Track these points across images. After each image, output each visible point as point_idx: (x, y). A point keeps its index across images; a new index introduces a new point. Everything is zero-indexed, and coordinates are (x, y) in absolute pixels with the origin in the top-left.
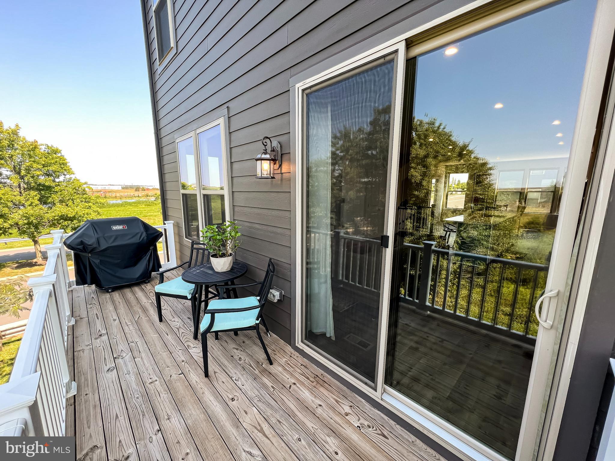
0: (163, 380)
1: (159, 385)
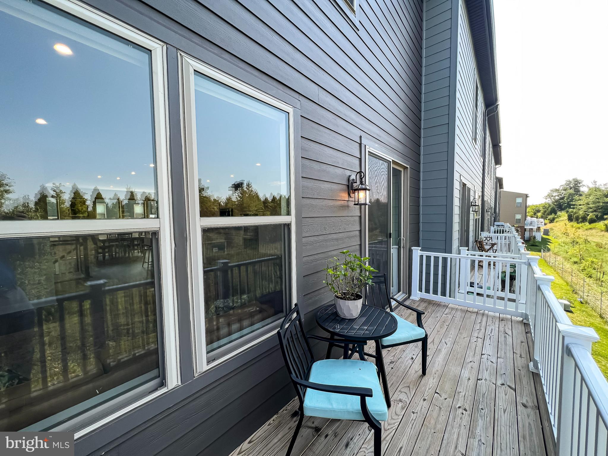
0: (454, 402)
1: (460, 402)
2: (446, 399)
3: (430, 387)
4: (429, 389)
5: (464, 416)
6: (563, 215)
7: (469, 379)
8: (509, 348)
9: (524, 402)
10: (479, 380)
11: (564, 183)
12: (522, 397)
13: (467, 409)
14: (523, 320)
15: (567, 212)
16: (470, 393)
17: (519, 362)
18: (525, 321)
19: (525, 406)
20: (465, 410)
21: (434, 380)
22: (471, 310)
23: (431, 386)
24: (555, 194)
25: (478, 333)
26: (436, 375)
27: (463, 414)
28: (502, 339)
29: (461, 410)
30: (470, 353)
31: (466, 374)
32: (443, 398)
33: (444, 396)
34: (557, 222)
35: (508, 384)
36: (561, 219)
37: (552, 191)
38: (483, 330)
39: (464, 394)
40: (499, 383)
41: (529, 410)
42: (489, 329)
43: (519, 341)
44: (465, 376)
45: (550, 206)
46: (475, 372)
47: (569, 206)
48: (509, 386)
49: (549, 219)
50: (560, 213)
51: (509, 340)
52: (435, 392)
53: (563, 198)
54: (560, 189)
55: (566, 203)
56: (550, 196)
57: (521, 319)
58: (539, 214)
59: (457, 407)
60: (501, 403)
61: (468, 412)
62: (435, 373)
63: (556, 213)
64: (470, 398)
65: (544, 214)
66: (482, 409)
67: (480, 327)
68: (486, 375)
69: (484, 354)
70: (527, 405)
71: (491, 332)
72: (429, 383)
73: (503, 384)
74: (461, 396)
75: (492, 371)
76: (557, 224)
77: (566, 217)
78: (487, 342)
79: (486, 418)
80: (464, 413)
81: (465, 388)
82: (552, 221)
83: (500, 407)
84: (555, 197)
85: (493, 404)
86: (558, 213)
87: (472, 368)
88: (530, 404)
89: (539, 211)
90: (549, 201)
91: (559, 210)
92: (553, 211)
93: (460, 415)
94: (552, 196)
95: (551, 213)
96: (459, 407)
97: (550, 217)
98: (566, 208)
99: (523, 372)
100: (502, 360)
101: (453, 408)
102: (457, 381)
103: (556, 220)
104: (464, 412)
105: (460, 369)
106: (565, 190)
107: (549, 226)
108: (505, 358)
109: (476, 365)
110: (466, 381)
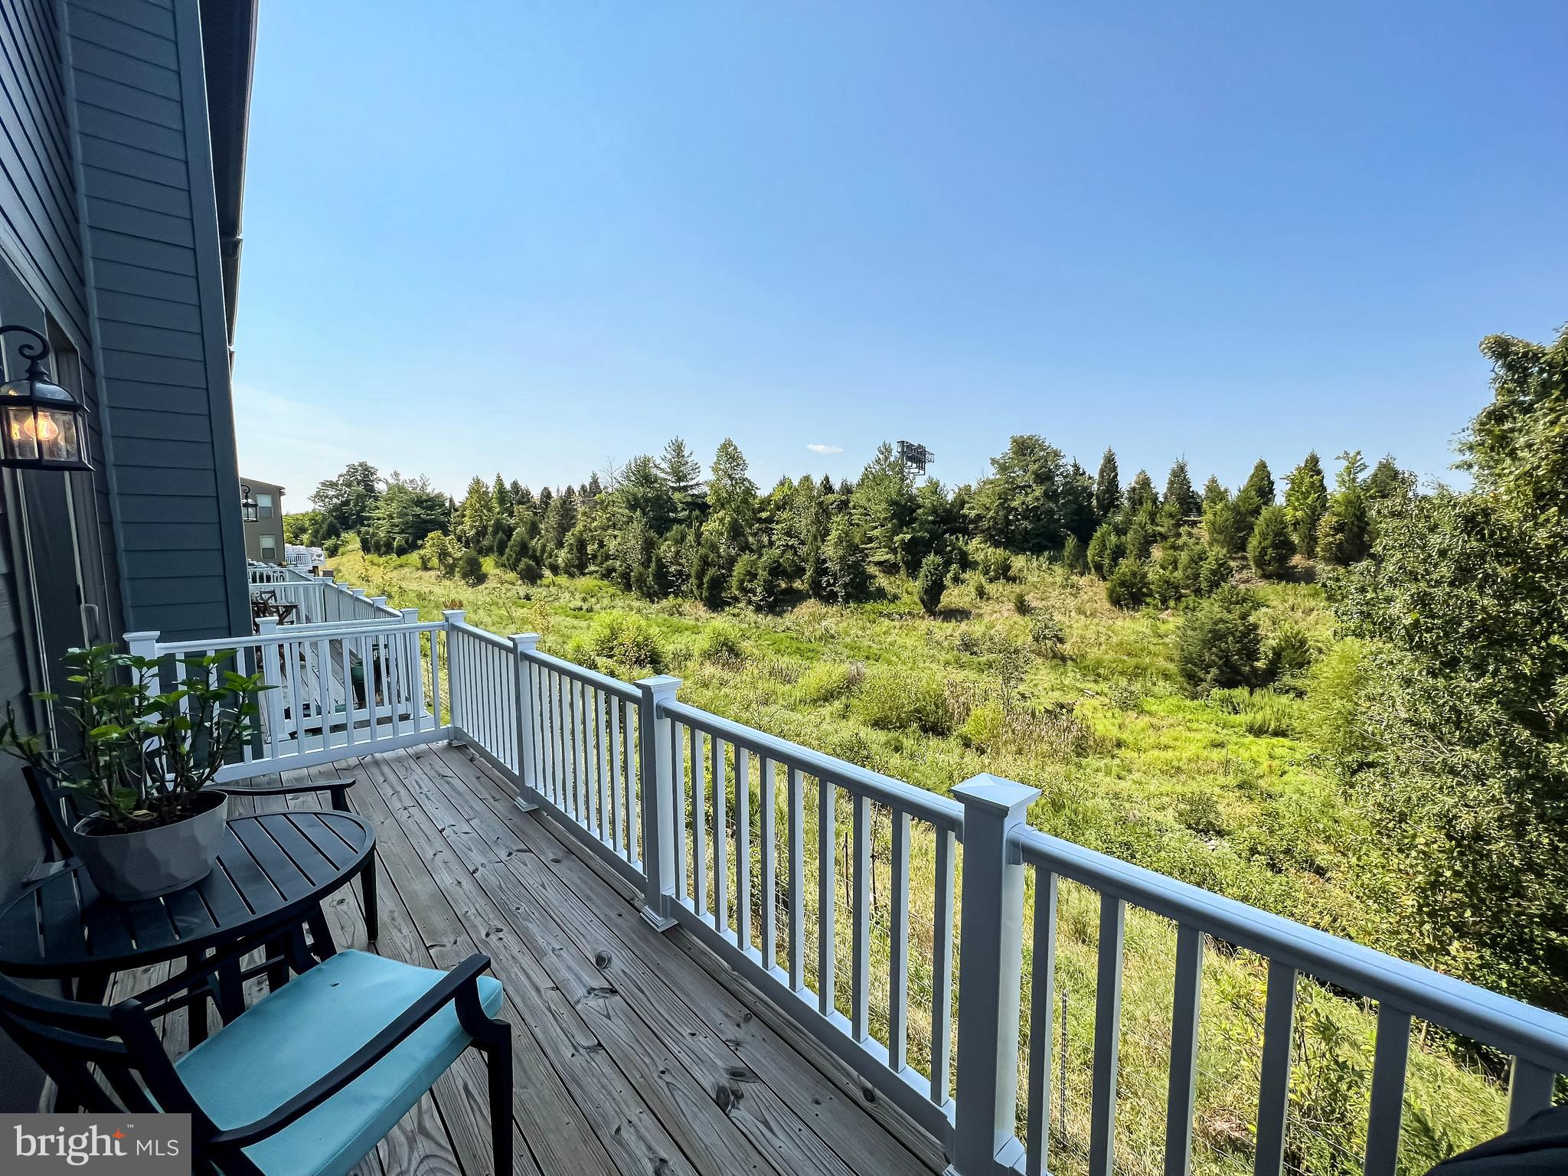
1: (480, 927)
2: (455, 943)
3: (409, 949)
4: (411, 953)
5: (505, 940)
6: (352, 540)
7: (459, 883)
8: (469, 797)
9: (552, 856)
10: (474, 872)
11: (344, 471)
12: (543, 853)
13: (500, 927)
14: (450, 744)
15: (359, 533)
16: (481, 901)
17: (502, 810)
18: (455, 743)
19: (557, 861)
20: (499, 930)
21: (404, 931)
22: (343, 764)
23: (407, 946)
24: (331, 493)
25: (400, 800)
26: (399, 920)
27: (501, 939)
28: (446, 789)
29: (493, 938)
30: (419, 842)
31: (446, 879)
32: (449, 945)
33: (448, 940)
34: (343, 554)
35: (515, 848)
36: (350, 547)
37: (323, 484)
38: (403, 792)
39: (473, 910)
40: (503, 855)
41: (565, 862)
42: (410, 782)
43: (474, 779)
44: (448, 884)
45: (324, 519)
46: (455, 865)
47: (361, 520)
48: (518, 851)
49: (327, 549)
50: (346, 535)
51: (456, 782)
52: (427, 948)
53: (346, 503)
54: (340, 482)
55: (354, 515)
56: (319, 496)
57: (446, 742)
58: (305, 537)
59: (484, 937)
60: (532, 881)
61: (505, 930)
62: (393, 919)
63: (338, 536)
64: (487, 908)
65: (316, 537)
66: (518, 909)
67: (393, 788)
68: (476, 858)
69: (444, 829)
70: (557, 858)
71: (420, 787)
72: (400, 944)
73: (510, 854)
74: (473, 918)
75: (479, 846)
76: (345, 559)
77: (358, 545)
78: (428, 807)
79: (532, 915)
80: (502, 937)
81: (467, 900)
82: (333, 552)
83: (534, 886)
84: (331, 498)
85: (523, 891)
86: (343, 535)
87: (446, 863)
88: (560, 855)
89: (303, 530)
90: (320, 507)
91: (344, 529)
92: (333, 531)
93: (500, 944)
94: (327, 497)
95: (327, 536)
96: (488, 935)
97: (329, 543)
98: (355, 523)
99: (517, 819)
100: (476, 820)
101: (479, 945)
102: (443, 898)
103: (341, 550)
104: (501, 935)
105: (428, 878)
106: (349, 485)
107: (330, 564)
108: (477, 815)
109: (447, 854)
110: (458, 889)
